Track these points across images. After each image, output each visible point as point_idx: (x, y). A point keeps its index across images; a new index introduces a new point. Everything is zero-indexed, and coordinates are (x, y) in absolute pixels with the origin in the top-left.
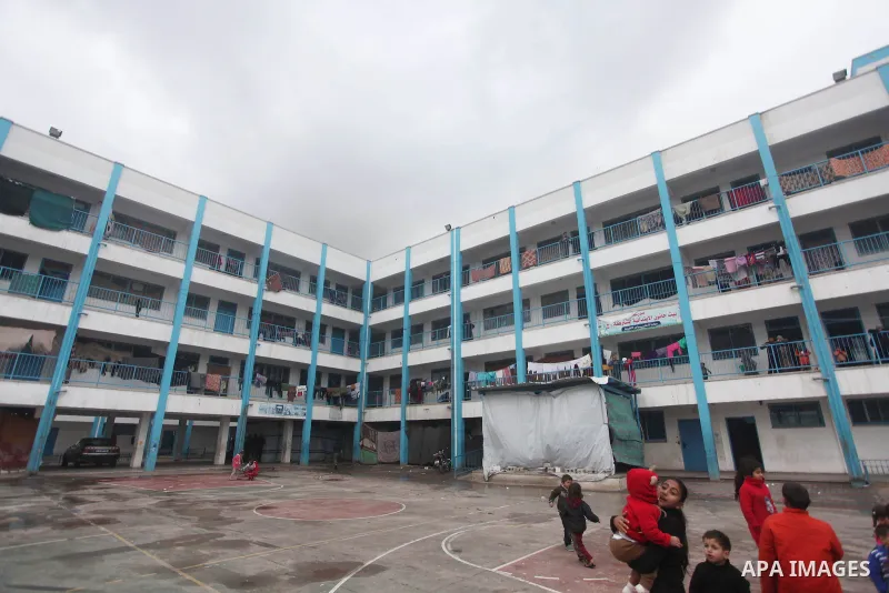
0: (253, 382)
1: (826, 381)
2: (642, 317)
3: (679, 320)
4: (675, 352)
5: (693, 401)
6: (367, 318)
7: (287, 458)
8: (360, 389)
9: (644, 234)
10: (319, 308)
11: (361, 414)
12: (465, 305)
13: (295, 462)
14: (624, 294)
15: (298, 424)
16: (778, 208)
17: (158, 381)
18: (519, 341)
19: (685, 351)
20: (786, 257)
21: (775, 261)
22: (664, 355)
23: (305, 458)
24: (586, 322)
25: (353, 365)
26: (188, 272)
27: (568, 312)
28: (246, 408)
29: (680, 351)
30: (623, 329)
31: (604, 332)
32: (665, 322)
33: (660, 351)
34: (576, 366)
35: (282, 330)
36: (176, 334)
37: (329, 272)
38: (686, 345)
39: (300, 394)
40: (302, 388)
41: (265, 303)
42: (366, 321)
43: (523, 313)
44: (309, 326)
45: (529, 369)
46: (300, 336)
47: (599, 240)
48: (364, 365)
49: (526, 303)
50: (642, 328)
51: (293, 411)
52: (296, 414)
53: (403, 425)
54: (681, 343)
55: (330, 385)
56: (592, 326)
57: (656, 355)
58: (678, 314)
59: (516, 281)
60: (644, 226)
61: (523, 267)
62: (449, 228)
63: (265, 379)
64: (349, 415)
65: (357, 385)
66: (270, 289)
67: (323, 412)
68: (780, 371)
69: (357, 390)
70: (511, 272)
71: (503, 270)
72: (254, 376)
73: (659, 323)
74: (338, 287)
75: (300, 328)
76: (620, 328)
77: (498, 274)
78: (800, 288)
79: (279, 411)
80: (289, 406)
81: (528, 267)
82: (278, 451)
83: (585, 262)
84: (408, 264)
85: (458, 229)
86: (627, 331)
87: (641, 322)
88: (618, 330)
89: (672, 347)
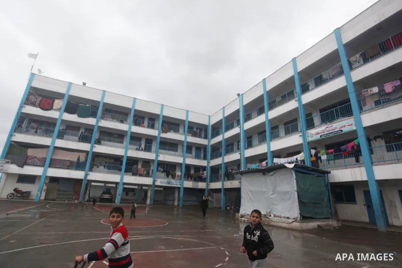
0: (157, 171)
2: (331, 128)
3: (354, 128)
4: (353, 148)
5: (365, 178)
6: (209, 141)
7: (176, 203)
8: (206, 174)
10: (186, 139)
11: (208, 185)
12: (246, 132)
15: (179, 189)
17: (120, 170)
18: (269, 147)
19: (359, 147)
22: (346, 150)
23: (181, 204)
24: (301, 134)
25: (203, 163)
26: (130, 128)
28: (154, 181)
29: (355, 147)
30: (321, 136)
31: (310, 139)
32: (345, 130)
33: (343, 148)
34: (297, 159)
36: (126, 152)
37: (190, 122)
38: (359, 143)
39: (178, 176)
40: (179, 174)
41: (161, 138)
42: (209, 143)
44: (183, 146)
45: (274, 162)
48: (208, 163)
50: (332, 135)
51: (175, 183)
52: (177, 185)
53: (222, 190)
54: (356, 142)
55: (195, 172)
56: (304, 136)
57: (340, 150)
58: (354, 124)
59: (267, 116)
62: (239, 95)
63: (162, 170)
64: (201, 185)
65: (205, 172)
66: (163, 132)
67: (189, 184)
69: (205, 174)
70: (264, 112)
72: (157, 168)
73: (342, 131)
76: (319, 135)
79: (169, 183)
80: (173, 181)
83: (299, 101)
84: (224, 115)
85: (242, 94)
86: (323, 137)
87: (331, 132)
88: (318, 137)
89: (350, 145)
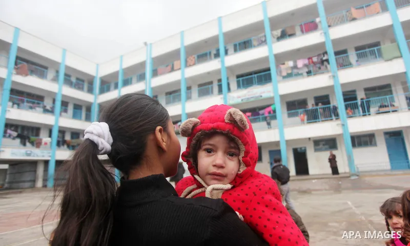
0: (4, 136)
1: (343, 125)
2: (253, 93)
3: (272, 95)
4: (269, 113)
5: (277, 139)
6: (96, 98)
7: (39, 184)
9: (255, 46)
10: (60, 89)
13: (45, 186)
14: (243, 80)
15: (46, 163)
16: (325, 33)
18: (184, 108)
19: (274, 111)
20: (327, 61)
21: (322, 62)
22: (263, 114)
23: (50, 184)
24: (222, 96)
27: (212, 92)
29: (272, 112)
30: (242, 100)
31: (231, 102)
32: (265, 95)
33: (261, 112)
35: (33, 103)
37: (67, 68)
38: (275, 108)
39: (46, 144)
40: (47, 140)
41: (14, 82)
42: (95, 100)
43: (187, 93)
44: (54, 101)
46: (48, 107)
47: (231, 50)
49: (189, 88)
50: (252, 99)
52: (42, 156)
54: (273, 107)
56: (225, 99)
57: (258, 114)
58: (272, 91)
59: (183, 74)
60: (255, 43)
61: (187, 65)
62: (146, 44)
63: (15, 134)
66: (18, 73)
67: (64, 155)
68: (322, 121)
70: (180, 69)
71: (175, 68)
72: (5, 131)
73: (261, 96)
74: (78, 79)
75: (48, 103)
76: (240, 99)
77: (172, 70)
78: (334, 76)
79: (29, 155)
80: (36, 151)
81: (190, 66)
82: (34, 181)
83: (223, 62)
84: (121, 65)
85: (151, 44)
86: (244, 101)
87: (252, 96)
88: (239, 101)
89: (268, 109)
